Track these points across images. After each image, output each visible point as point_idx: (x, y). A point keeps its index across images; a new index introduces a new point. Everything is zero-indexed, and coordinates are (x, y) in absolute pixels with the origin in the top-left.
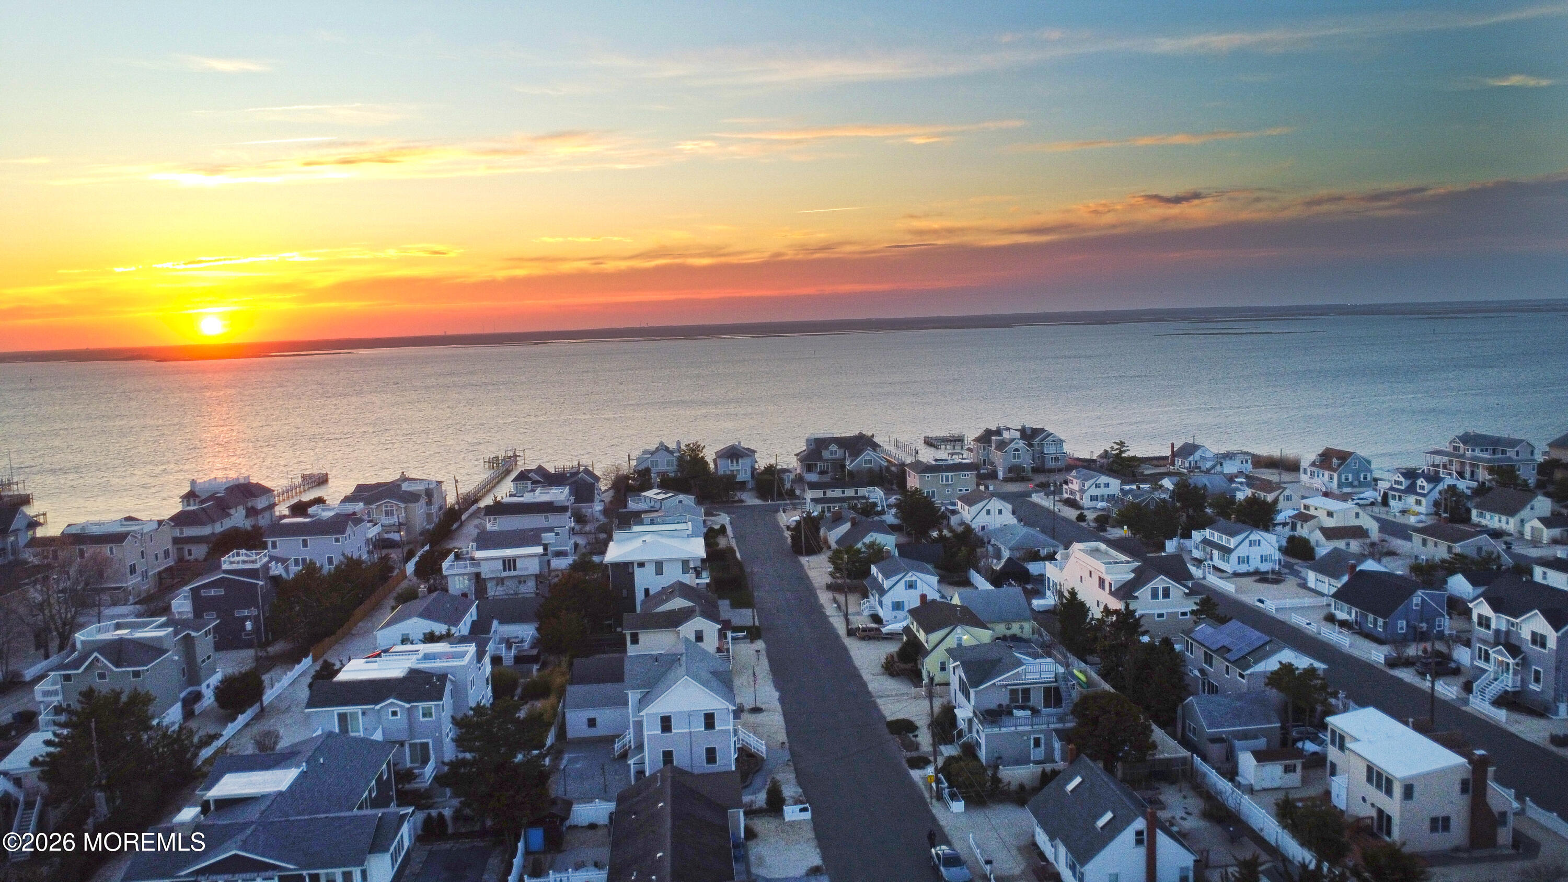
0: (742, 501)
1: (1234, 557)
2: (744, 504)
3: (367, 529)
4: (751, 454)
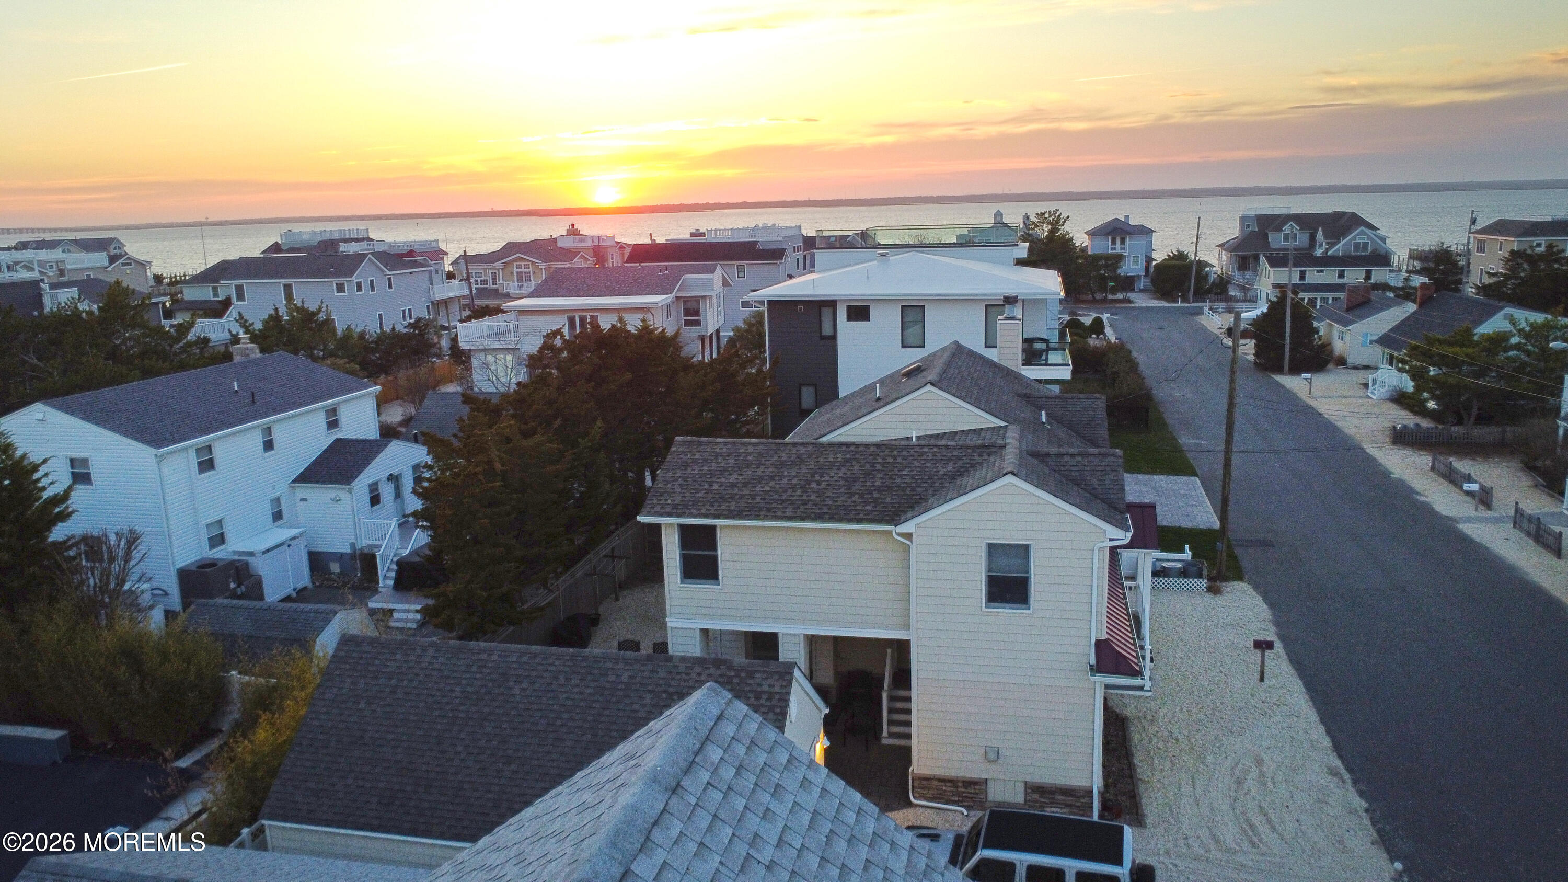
0: (1129, 301)
2: (1132, 305)
3: (432, 284)
4: (1147, 232)
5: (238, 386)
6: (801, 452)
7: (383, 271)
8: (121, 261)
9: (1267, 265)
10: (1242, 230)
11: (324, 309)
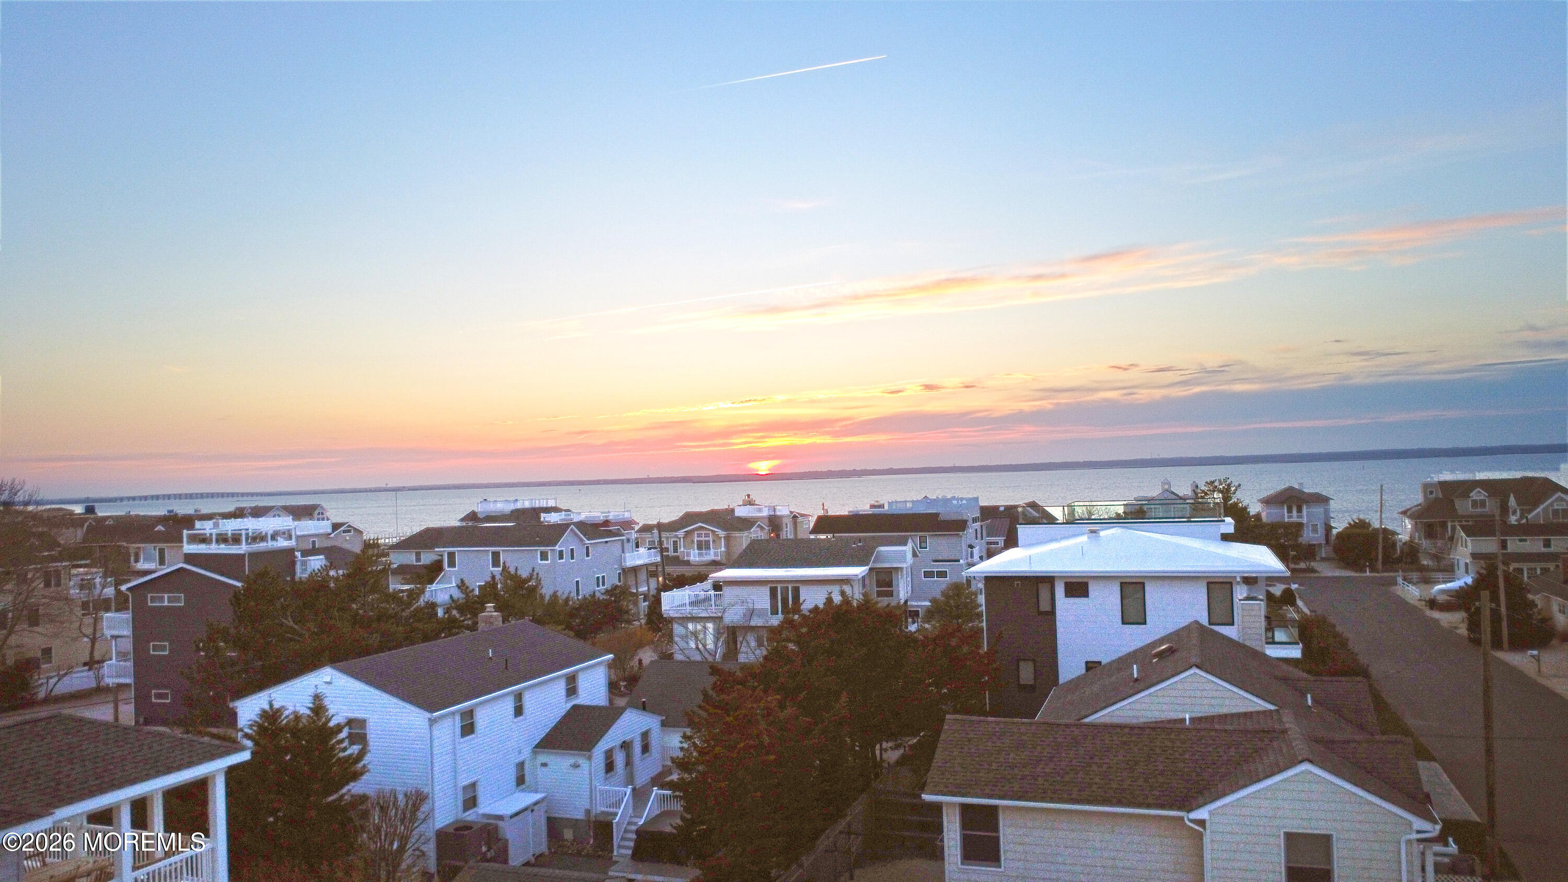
0: (1313, 571)
2: (1316, 575)
3: (623, 552)
4: (1321, 500)
5: (493, 652)
6: (1076, 733)
7: (582, 540)
8: (342, 529)
9: (1463, 534)
10: (1425, 496)
11: (535, 577)
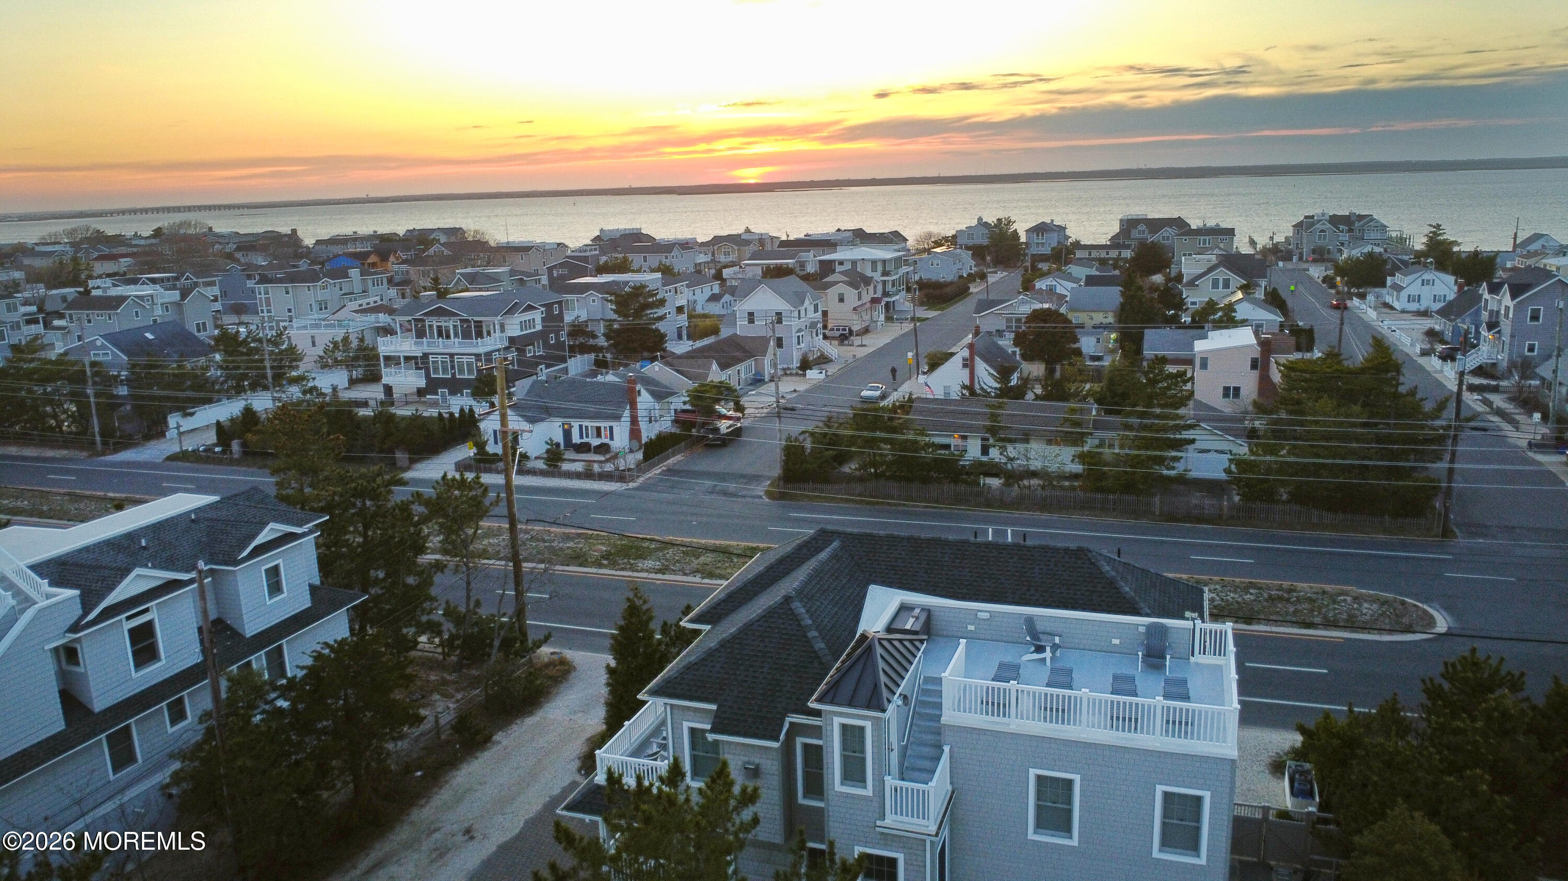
1: (1404, 294)
